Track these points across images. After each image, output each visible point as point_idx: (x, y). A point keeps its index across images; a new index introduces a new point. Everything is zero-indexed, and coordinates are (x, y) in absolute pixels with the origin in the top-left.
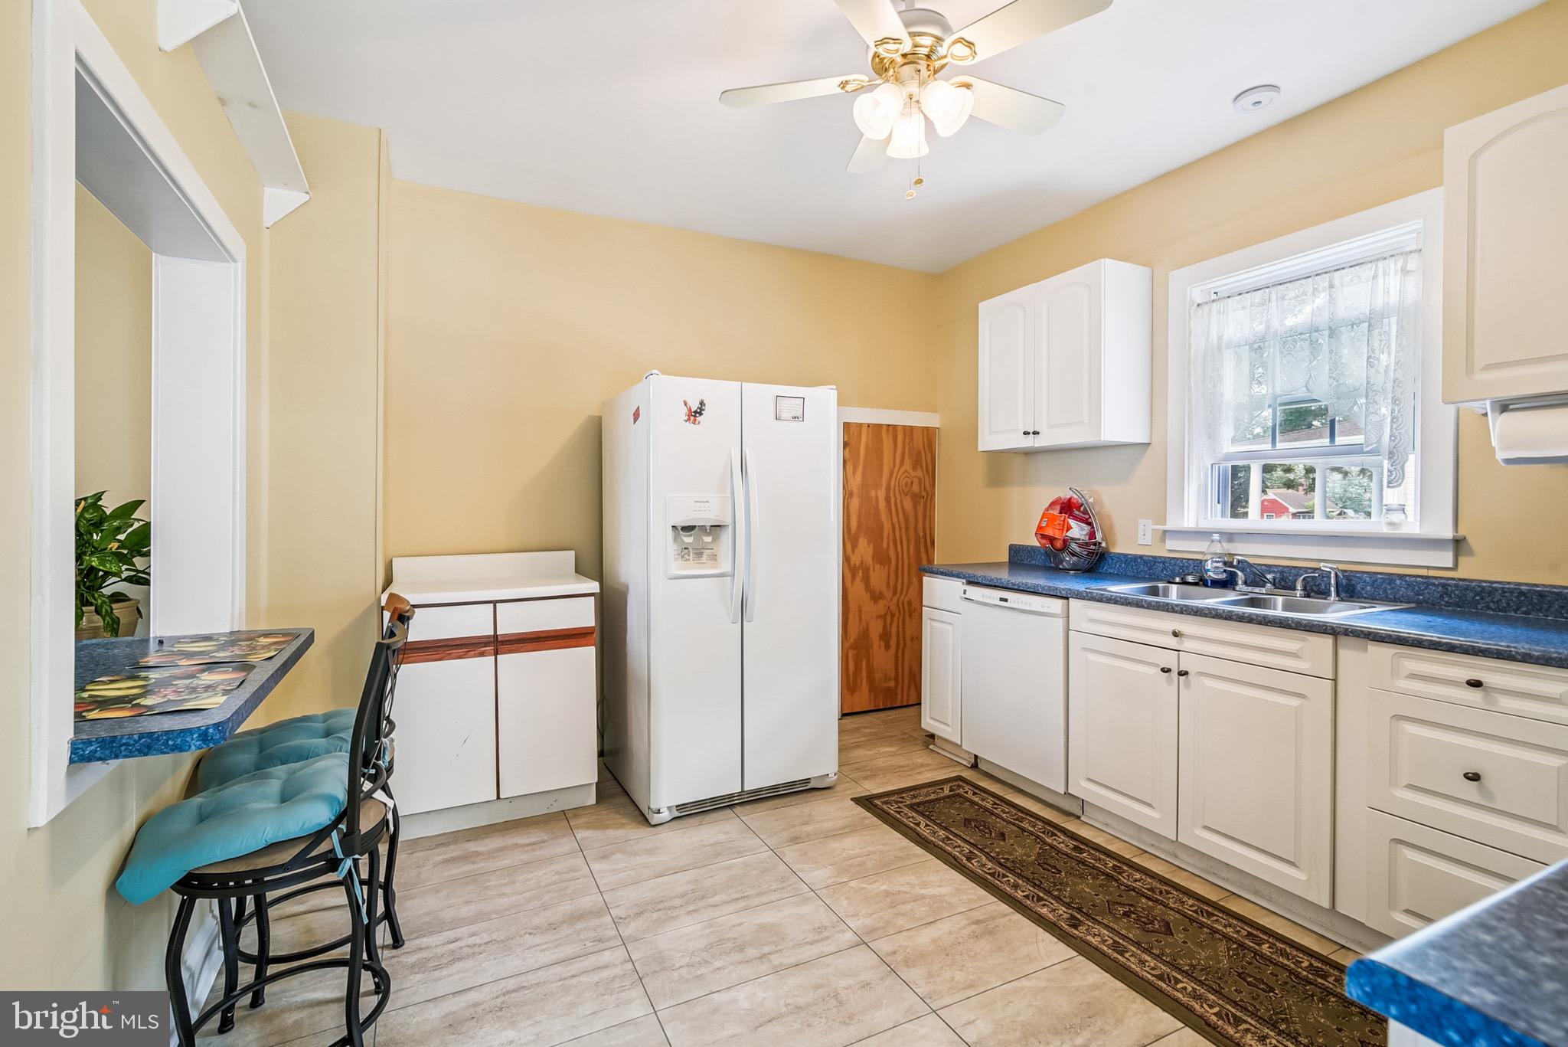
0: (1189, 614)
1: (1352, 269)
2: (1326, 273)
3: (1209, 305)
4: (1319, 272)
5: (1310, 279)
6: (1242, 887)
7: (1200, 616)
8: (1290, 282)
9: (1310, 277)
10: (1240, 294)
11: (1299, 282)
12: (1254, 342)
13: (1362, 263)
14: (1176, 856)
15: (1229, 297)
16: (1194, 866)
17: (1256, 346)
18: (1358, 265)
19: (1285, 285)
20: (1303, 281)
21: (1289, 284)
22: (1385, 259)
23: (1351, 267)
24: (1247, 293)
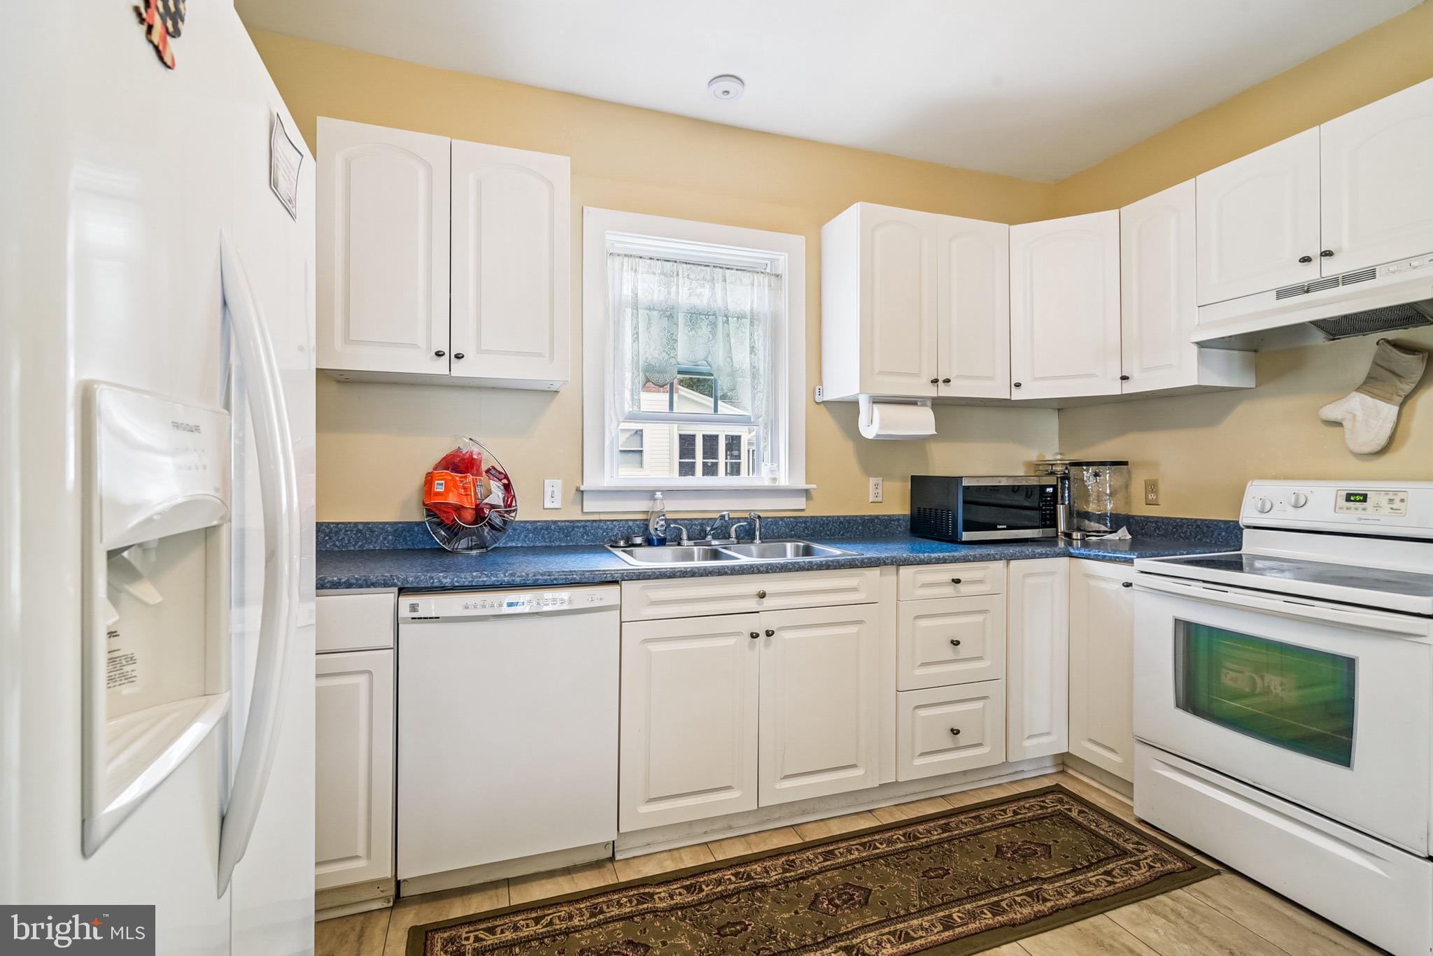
0: (775, 572)
1: (737, 272)
2: (720, 267)
3: (621, 257)
4: (716, 265)
5: (708, 268)
6: (793, 816)
7: (785, 572)
8: (693, 264)
9: (709, 266)
10: (651, 259)
11: (700, 267)
12: (666, 311)
13: (744, 270)
14: (730, 828)
15: (641, 257)
16: (750, 825)
17: (668, 313)
18: (741, 270)
19: (689, 266)
20: (703, 268)
21: (692, 266)
22: (758, 273)
23: (737, 270)
24: (658, 260)
